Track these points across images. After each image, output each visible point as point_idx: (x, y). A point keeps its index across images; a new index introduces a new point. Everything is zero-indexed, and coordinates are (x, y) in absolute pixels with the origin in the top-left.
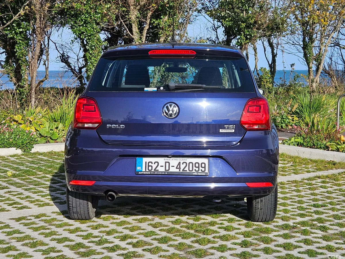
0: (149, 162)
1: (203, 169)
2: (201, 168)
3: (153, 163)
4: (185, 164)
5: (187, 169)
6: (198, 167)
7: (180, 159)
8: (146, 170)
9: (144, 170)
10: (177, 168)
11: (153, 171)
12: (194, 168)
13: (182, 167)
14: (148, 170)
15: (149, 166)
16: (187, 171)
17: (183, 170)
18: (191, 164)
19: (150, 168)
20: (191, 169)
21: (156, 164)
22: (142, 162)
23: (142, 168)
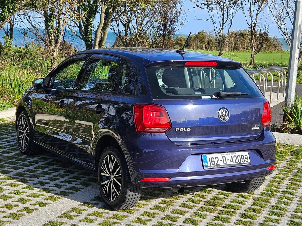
0: (212, 158)
1: (247, 160)
2: (245, 160)
3: (215, 159)
4: (235, 157)
5: (237, 161)
6: (244, 159)
7: (231, 153)
8: (211, 165)
9: (209, 165)
10: (231, 161)
11: (216, 165)
12: (242, 160)
13: (234, 159)
14: (212, 164)
15: (212, 161)
16: (237, 162)
17: (235, 162)
18: (239, 157)
19: (213, 162)
20: (240, 161)
21: (217, 159)
22: (207, 158)
23: (207, 164)
